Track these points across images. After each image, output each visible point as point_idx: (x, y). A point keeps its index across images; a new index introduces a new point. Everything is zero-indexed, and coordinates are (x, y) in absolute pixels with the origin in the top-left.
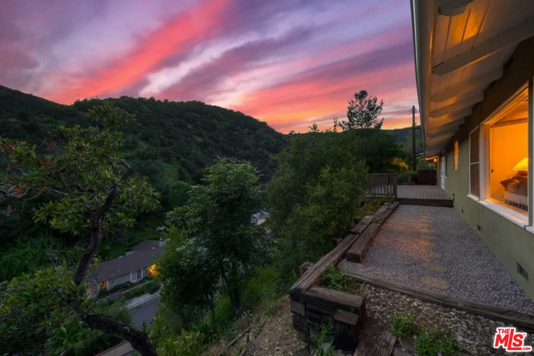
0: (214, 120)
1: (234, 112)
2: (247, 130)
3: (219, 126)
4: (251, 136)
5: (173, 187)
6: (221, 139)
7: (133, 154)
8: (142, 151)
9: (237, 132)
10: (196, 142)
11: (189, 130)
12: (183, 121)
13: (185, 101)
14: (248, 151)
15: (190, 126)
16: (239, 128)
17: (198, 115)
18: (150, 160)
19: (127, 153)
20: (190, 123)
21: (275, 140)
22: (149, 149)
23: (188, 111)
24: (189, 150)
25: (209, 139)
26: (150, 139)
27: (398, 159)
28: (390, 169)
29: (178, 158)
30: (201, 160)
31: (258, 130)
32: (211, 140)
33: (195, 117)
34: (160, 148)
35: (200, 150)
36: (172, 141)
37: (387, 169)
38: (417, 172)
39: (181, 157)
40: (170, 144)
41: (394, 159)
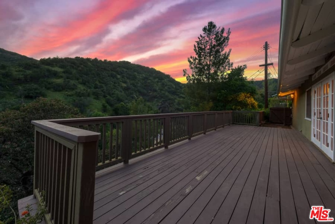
0: (136, 73)
1: (149, 68)
2: (157, 80)
3: (138, 77)
4: (160, 84)
6: (139, 85)
7: (72, 93)
8: (79, 91)
9: (150, 81)
10: (122, 87)
11: (117, 79)
12: (114, 73)
14: (156, 93)
15: (119, 77)
16: (150, 78)
17: (125, 70)
18: (82, 97)
19: (68, 92)
20: (119, 74)
21: (174, 86)
22: (84, 90)
23: (119, 67)
24: (115, 91)
25: (131, 84)
26: (87, 83)
27: (246, 94)
28: (236, 106)
29: (105, 96)
30: (121, 98)
31: (164, 80)
32: (131, 86)
33: (123, 71)
34: (93, 89)
35: (123, 92)
36: (103, 85)
37: (233, 106)
38: (269, 110)
39: (107, 96)
40: (101, 87)
41: (241, 94)
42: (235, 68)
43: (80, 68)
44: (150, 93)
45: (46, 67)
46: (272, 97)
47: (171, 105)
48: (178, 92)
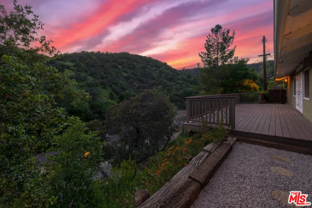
0: (135, 63)
1: (147, 58)
2: (154, 68)
3: (137, 66)
4: (157, 71)
5: (104, 103)
6: (138, 74)
7: (84, 84)
8: (89, 82)
9: (148, 70)
10: (123, 76)
11: (119, 69)
12: (116, 64)
13: (118, 52)
14: (154, 80)
15: (120, 67)
16: (149, 67)
17: (125, 60)
18: (93, 88)
19: (80, 83)
20: (120, 65)
21: (171, 73)
22: (93, 81)
23: (120, 58)
24: (118, 81)
25: (131, 74)
26: (95, 75)
27: (249, 80)
28: (241, 90)
29: (111, 86)
30: (124, 86)
31: (161, 68)
32: (132, 75)
33: (123, 61)
34: (100, 80)
35: (125, 81)
36: (108, 76)
37: (239, 90)
38: (268, 92)
39: (112, 85)
40: (107, 77)
41: (245, 80)
42: (239, 60)
43: (87, 62)
44: (149, 80)
45: (60, 62)
46: (269, 80)
47: (170, 91)
48: (175, 79)
